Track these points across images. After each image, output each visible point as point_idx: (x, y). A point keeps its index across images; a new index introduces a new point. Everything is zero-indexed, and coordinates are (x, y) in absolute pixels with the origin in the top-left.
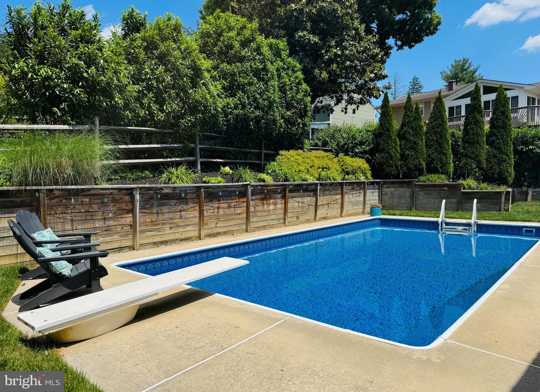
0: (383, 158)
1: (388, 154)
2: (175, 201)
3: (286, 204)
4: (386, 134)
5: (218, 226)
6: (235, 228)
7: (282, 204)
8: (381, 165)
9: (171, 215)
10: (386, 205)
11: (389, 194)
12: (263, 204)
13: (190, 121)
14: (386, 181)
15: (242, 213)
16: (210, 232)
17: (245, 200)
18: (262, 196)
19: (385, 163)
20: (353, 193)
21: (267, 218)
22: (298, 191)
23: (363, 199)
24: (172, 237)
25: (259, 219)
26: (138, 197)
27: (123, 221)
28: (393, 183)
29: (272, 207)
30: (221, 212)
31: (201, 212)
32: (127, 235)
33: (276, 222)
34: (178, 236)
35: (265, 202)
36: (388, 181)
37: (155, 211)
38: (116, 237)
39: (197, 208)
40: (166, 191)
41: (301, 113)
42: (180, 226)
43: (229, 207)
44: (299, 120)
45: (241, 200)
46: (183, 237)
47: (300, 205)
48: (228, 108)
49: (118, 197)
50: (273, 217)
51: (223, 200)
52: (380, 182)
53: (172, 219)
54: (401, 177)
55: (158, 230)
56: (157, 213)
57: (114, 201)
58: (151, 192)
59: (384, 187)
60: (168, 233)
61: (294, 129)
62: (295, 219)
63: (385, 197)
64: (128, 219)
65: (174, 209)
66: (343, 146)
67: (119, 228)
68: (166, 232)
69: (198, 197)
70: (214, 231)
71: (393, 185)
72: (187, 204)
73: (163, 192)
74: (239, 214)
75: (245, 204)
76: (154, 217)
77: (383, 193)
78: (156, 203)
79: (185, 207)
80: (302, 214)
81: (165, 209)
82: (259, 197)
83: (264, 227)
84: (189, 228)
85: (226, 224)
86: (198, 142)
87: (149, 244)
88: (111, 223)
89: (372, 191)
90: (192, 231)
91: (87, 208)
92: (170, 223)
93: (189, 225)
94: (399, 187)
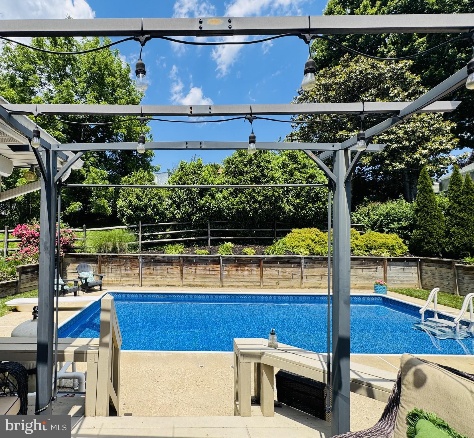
0: (420, 235)
1: (425, 231)
2: (164, 264)
3: (262, 271)
4: (423, 211)
5: (195, 280)
6: (210, 284)
7: (259, 271)
8: (418, 241)
9: (162, 271)
10: (427, 284)
11: (429, 272)
12: (237, 270)
13: (198, 216)
14: (426, 259)
15: (217, 275)
16: (189, 283)
17: (219, 266)
18: (236, 264)
19: (424, 240)
20: (363, 268)
21: (241, 280)
22: (277, 262)
23: (382, 275)
24: (162, 283)
25: (233, 280)
26: (141, 260)
27: (134, 271)
28: (433, 261)
29: (246, 273)
30: (198, 272)
31: (182, 271)
32: (136, 278)
33: (252, 284)
34: (166, 283)
35: (239, 268)
36: (428, 259)
37: (152, 268)
38: (131, 279)
39: (179, 268)
40: (158, 258)
41: (313, 199)
42: (168, 278)
43: (205, 269)
44: (310, 205)
45: (215, 266)
46: (169, 284)
47: (280, 273)
48: (232, 205)
49: (132, 260)
50: (248, 280)
51: (199, 265)
52: (418, 259)
53: (161, 273)
54: (441, 255)
55: (153, 278)
56: (153, 269)
57: (131, 261)
58: (150, 258)
59: (424, 265)
60: (159, 280)
61: (304, 212)
62: (275, 284)
63: (425, 276)
64: (137, 270)
65: (163, 267)
66: (375, 223)
67: (133, 275)
68: (158, 280)
69: (180, 262)
70: (193, 283)
71: (433, 264)
72: (172, 265)
73: (156, 258)
74: (214, 275)
75: (219, 269)
76: (151, 271)
77: (424, 271)
78: (152, 264)
79: (171, 267)
80: (283, 280)
81: (158, 267)
82: (233, 265)
83: (238, 286)
84: (174, 279)
85: (202, 280)
86: (209, 227)
87: (148, 285)
88: (129, 272)
89: (403, 267)
90: (175, 281)
91: (118, 264)
92: (161, 275)
93: (173, 278)
94: (439, 266)
